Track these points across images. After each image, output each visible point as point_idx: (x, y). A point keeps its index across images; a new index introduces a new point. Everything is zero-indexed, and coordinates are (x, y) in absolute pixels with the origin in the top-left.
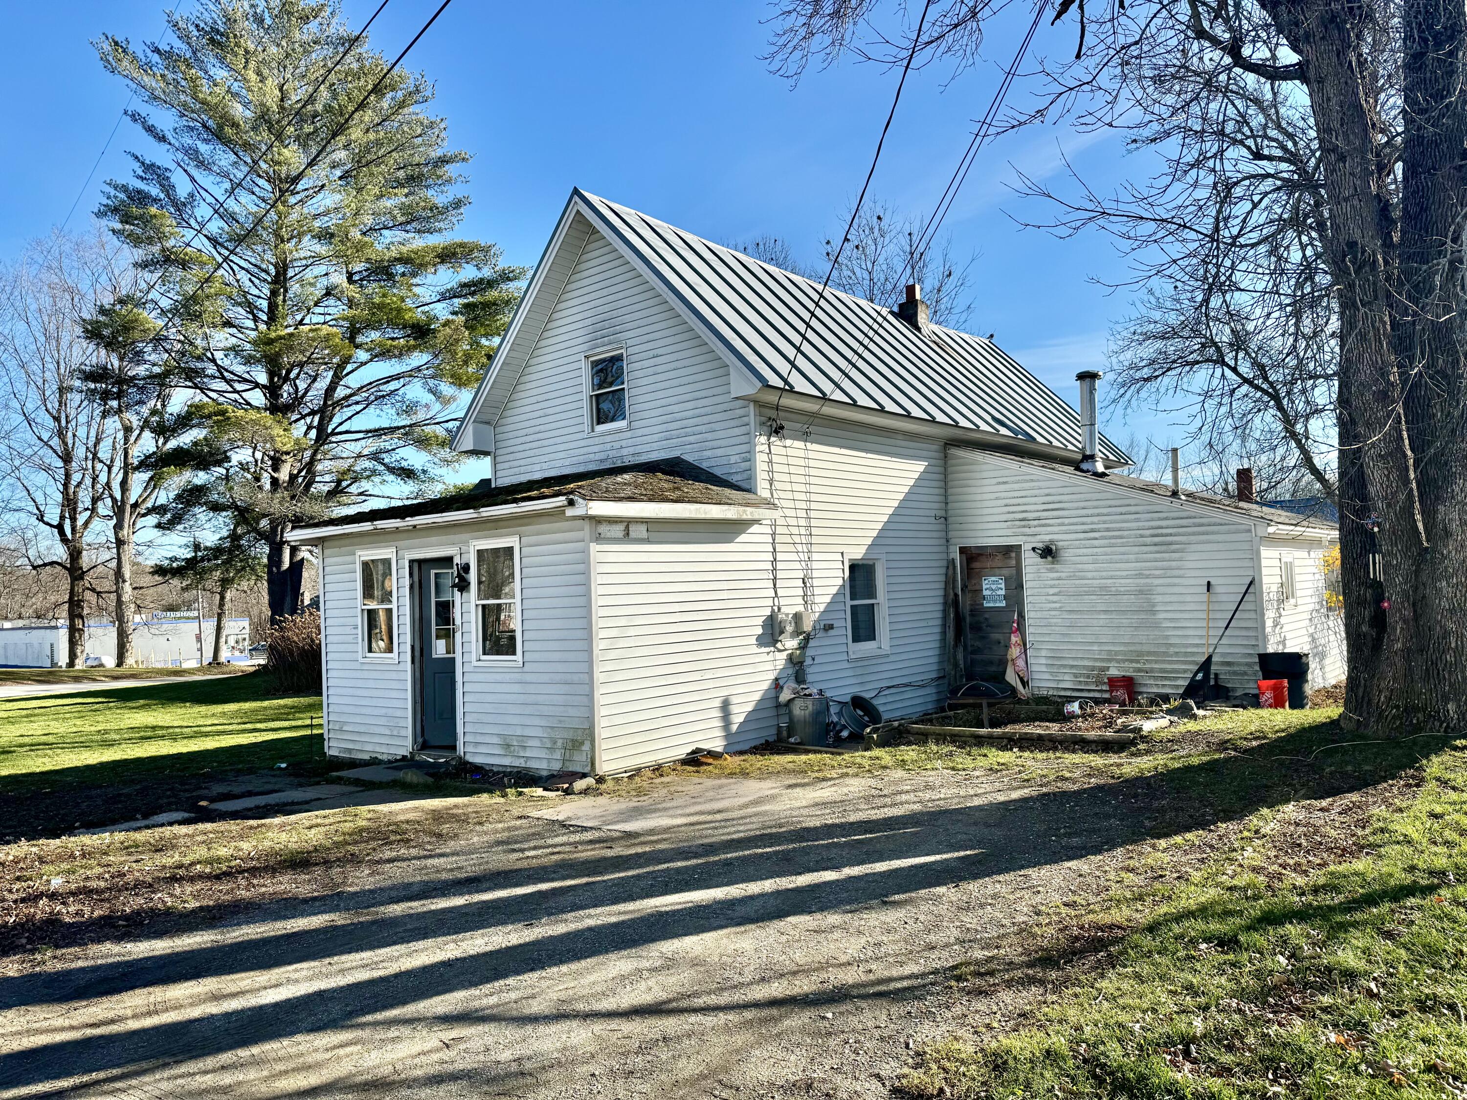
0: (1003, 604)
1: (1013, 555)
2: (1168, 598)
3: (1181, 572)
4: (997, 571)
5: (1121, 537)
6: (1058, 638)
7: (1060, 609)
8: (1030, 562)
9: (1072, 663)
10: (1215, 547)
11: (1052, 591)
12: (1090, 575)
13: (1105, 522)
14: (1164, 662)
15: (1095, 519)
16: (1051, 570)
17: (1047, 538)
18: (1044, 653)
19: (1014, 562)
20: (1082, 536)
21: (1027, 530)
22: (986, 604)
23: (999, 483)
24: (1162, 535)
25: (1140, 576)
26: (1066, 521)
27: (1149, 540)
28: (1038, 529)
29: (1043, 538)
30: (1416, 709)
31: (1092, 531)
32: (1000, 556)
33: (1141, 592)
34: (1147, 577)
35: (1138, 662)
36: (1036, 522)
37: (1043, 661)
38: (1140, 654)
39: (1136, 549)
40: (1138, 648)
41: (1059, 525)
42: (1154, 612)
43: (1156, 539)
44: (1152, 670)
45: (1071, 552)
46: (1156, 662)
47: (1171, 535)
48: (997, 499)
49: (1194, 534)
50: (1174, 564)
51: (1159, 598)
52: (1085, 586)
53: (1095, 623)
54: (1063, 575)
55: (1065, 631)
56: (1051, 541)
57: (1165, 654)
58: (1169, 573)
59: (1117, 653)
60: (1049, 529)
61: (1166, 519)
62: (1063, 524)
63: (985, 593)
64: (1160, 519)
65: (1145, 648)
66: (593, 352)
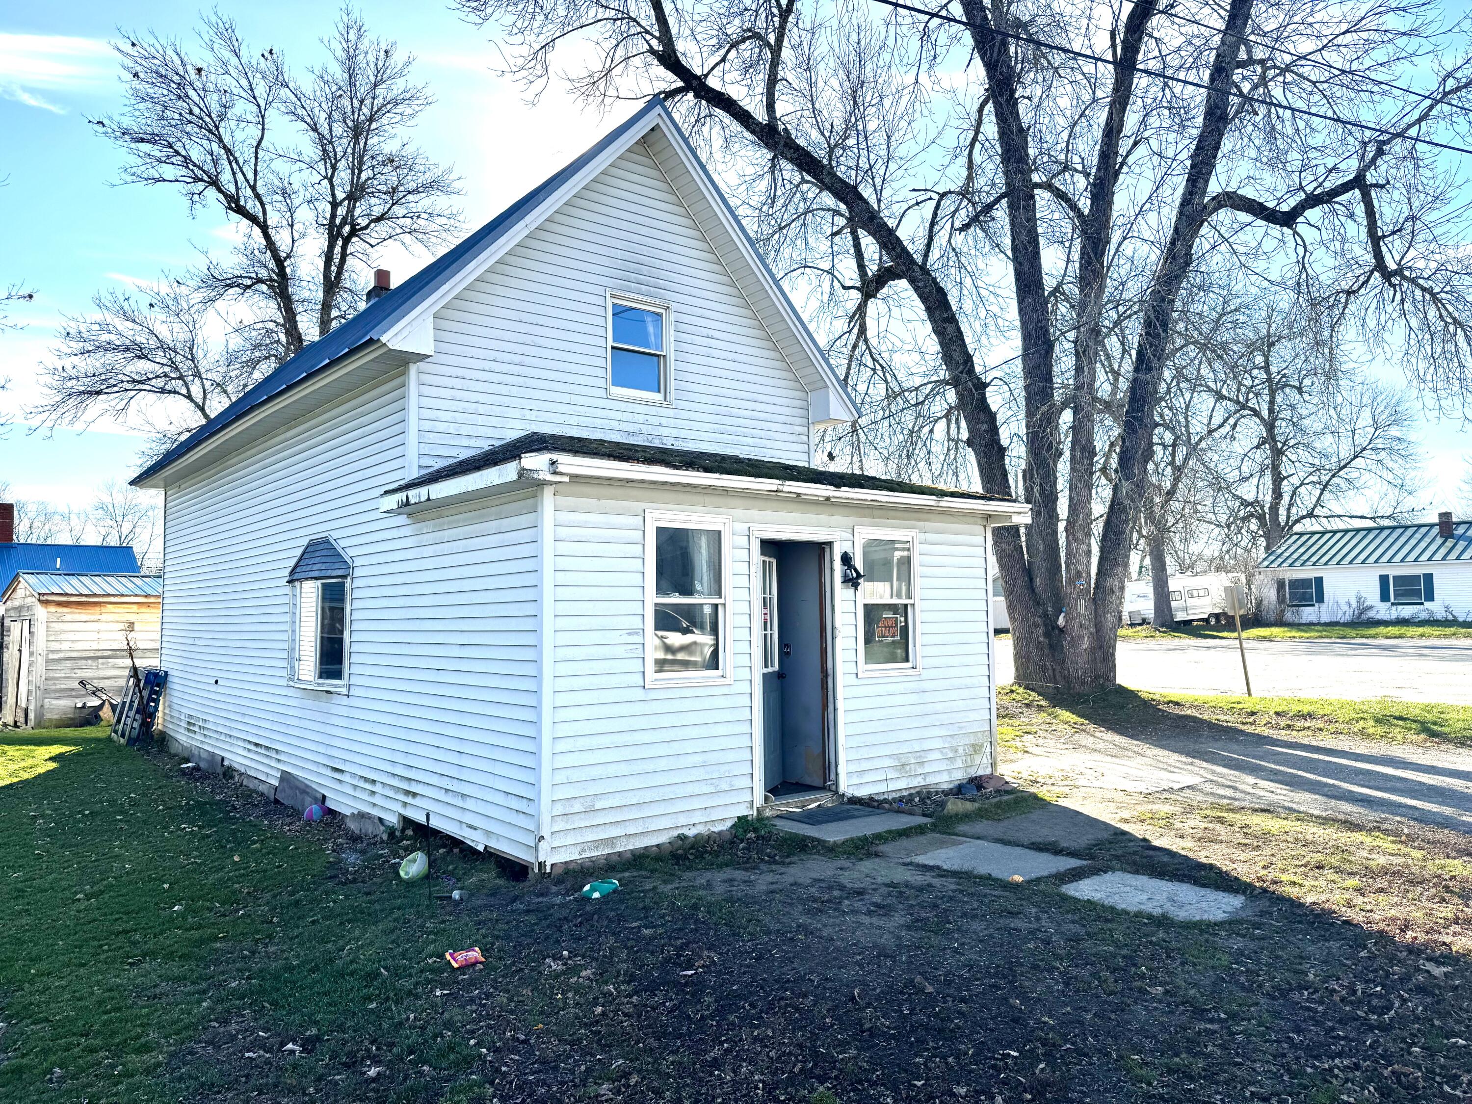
30: (1100, 677)
66: (621, 293)
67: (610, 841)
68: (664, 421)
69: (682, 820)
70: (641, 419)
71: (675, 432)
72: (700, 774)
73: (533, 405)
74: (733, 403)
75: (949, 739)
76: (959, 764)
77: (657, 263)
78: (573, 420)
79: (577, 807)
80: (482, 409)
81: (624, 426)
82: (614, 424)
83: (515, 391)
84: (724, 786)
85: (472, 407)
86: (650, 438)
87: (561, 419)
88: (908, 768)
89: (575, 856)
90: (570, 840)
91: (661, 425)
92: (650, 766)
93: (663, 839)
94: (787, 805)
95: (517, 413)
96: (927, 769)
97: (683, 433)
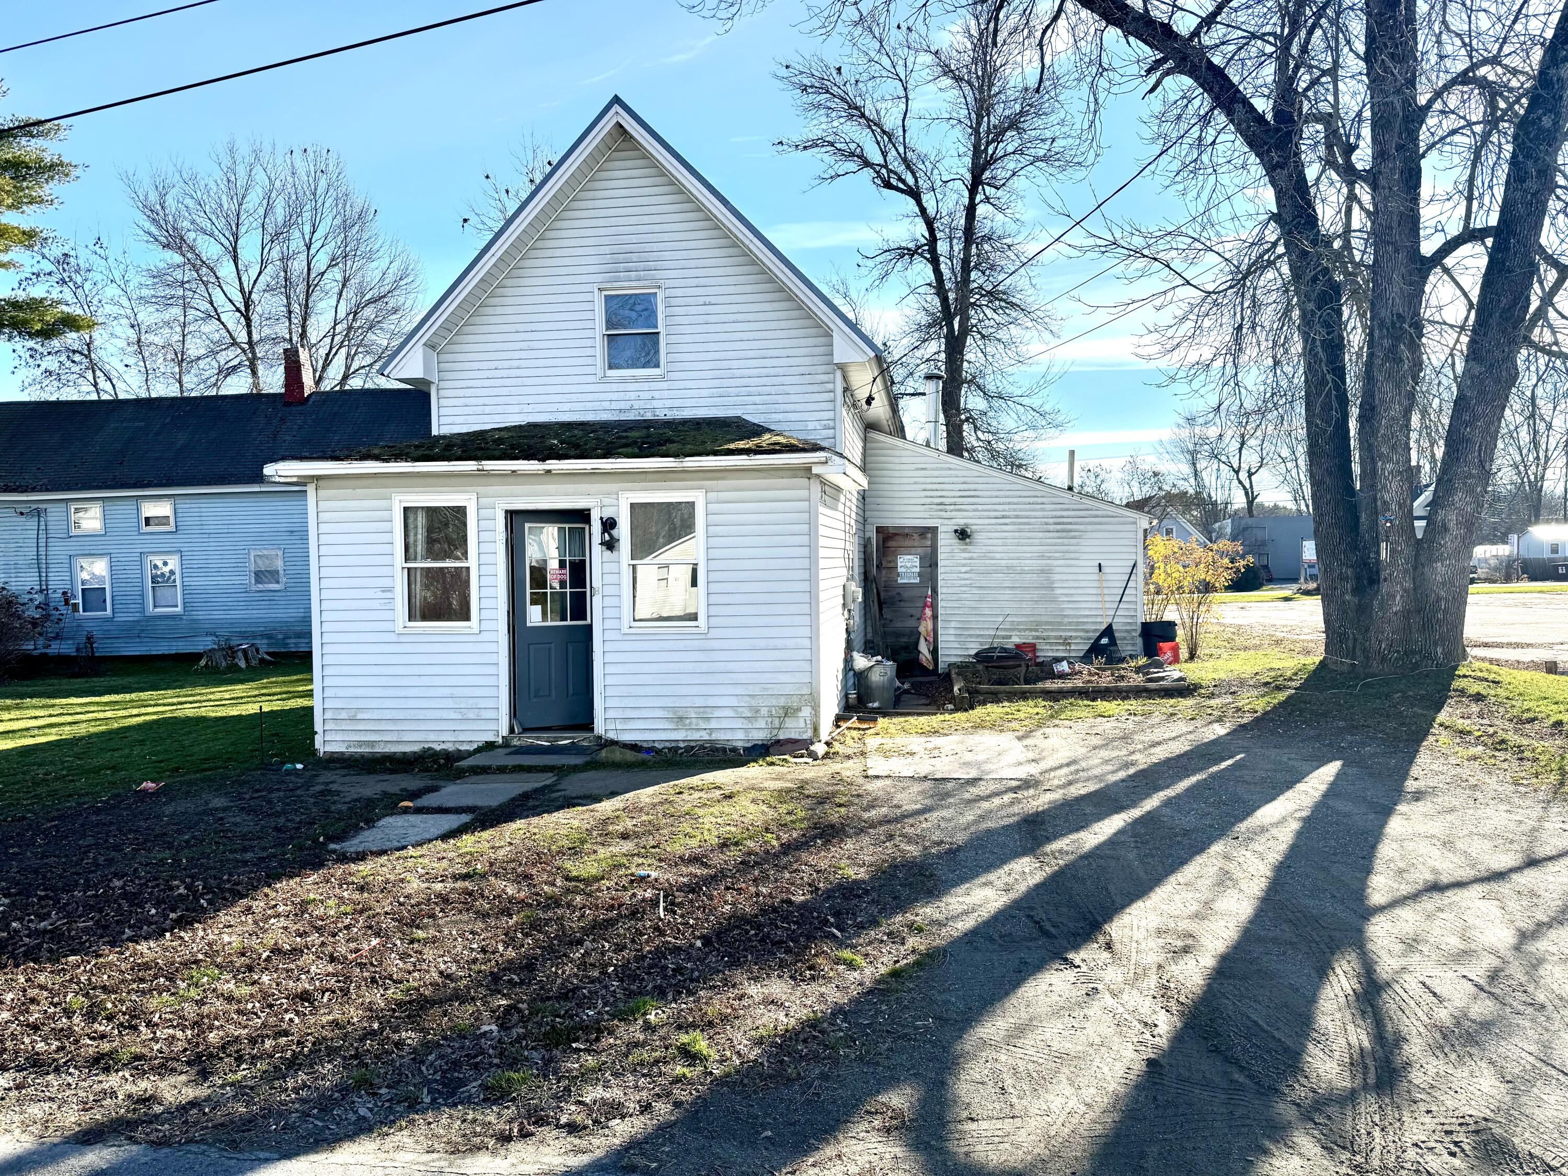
0: (917, 580)
1: (929, 535)
2: (1064, 577)
3: (1077, 555)
4: (913, 550)
5: (1029, 524)
6: (966, 611)
7: (970, 586)
8: (946, 542)
9: (978, 632)
10: (1107, 535)
11: (964, 569)
12: (998, 556)
13: (1014, 510)
14: (1059, 630)
15: (1006, 507)
16: (964, 551)
17: (962, 522)
18: (953, 625)
19: (929, 543)
20: (994, 521)
21: (943, 514)
22: (900, 581)
23: (918, 469)
24: (1063, 524)
25: (1042, 557)
26: (980, 507)
27: (1051, 527)
28: (954, 513)
29: (960, 521)
31: (1003, 517)
32: (916, 537)
33: (1043, 572)
34: (1049, 558)
35: (1036, 630)
36: (952, 507)
37: (952, 632)
38: (1039, 623)
39: (1041, 535)
40: (1038, 619)
41: (974, 510)
42: (1052, 588)
43: (1059, 527)
44: (1048, 637)
45: (984, 535)
46: (1052, 630)
47: (1071, 523)
48: (915, 483)
49: (1090, 524)
50: (1072, 548)
51: (1057, 577)
52: (994, 565)
53: (1002, 597)
54: (975, 555)
55: (974, 604)
56: (967, 525)
57: (1060, 623)
58: (1068, 556)
59: (1019, 623)
60: (965, 514)
61: (1067, 510)
62: (977, 510)
63: (899, 570)
64: (1062, 510)
65: (1044, 619)
66: (608, 285)
67: (372, 743)
68: (657, 395)
69: (432, 737)
70: (633, 395)
71: (669, 403)
72: (450, 703)
73: (530, 399)
74: (735, 364)
75: (748, 699)
76: (761, 724)
77: (647, 247)
78: (566, 407)
79: (344, 715)
80: (487, 410)
81: (615, 405)
82: (606, 405)
83: (514, 390)
84: (471, 715)
85: (479, 410)
86: (642, 412)
87: (554, 407)
88: (688, 721)
89: (343, 749)
90: (339, 737)
91: (653, 398)
92: (403, 693)
93: (416, 748)
94: (538, 738)
95: (516, 409)
96: (713, 725)
97: (677, 403)
